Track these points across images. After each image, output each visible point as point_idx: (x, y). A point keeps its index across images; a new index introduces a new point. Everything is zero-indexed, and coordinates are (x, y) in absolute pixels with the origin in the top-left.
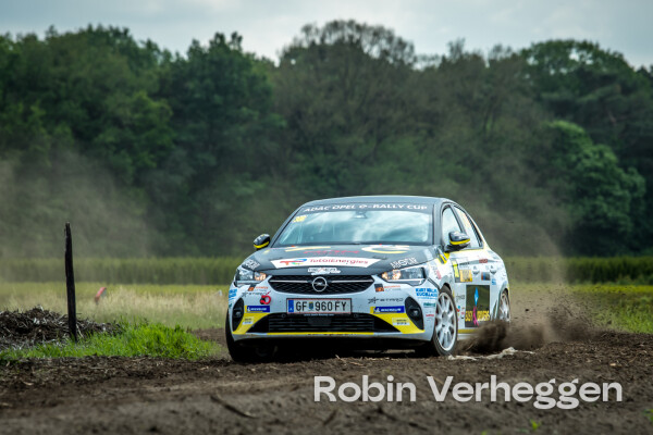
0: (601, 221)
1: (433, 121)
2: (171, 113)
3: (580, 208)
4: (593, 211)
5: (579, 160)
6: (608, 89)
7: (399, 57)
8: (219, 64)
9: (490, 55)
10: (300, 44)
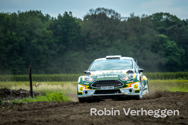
0: (173, 62)
1: (126, 35)
2: (53, 34)
3: (167, 58)
4: (171, 60)
5: (167, 45)
6: (174, 26)
7: (117, 18)
8: (66, 20)
9: (141, 17)
10: (89, 15)
